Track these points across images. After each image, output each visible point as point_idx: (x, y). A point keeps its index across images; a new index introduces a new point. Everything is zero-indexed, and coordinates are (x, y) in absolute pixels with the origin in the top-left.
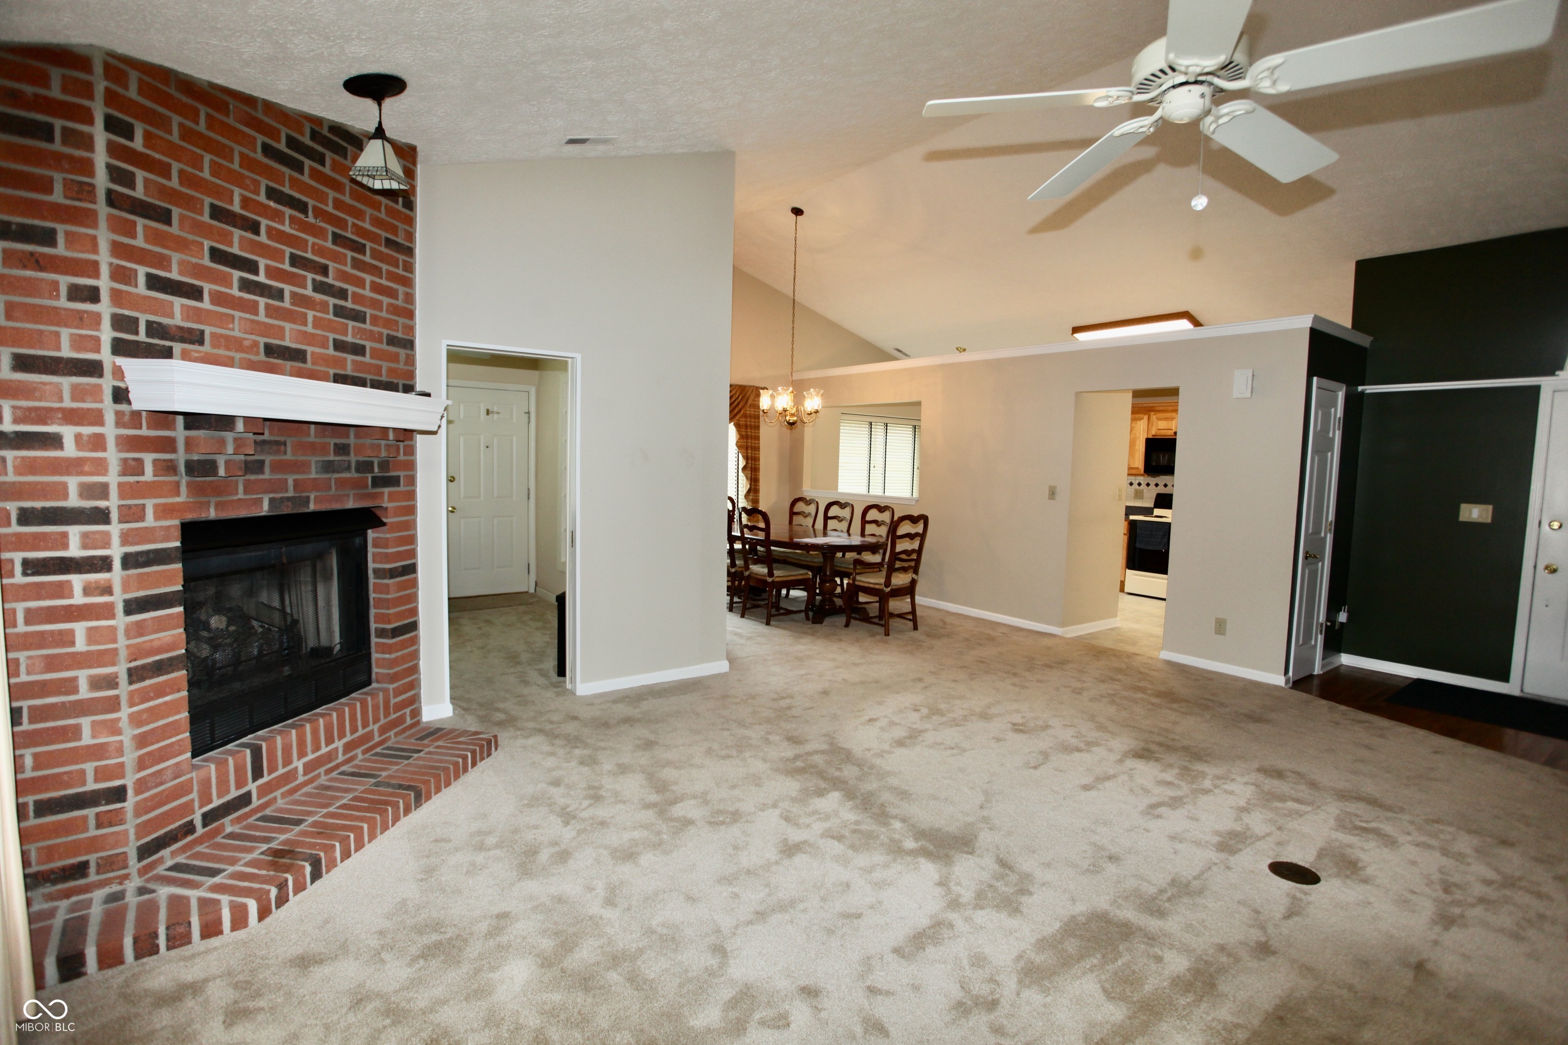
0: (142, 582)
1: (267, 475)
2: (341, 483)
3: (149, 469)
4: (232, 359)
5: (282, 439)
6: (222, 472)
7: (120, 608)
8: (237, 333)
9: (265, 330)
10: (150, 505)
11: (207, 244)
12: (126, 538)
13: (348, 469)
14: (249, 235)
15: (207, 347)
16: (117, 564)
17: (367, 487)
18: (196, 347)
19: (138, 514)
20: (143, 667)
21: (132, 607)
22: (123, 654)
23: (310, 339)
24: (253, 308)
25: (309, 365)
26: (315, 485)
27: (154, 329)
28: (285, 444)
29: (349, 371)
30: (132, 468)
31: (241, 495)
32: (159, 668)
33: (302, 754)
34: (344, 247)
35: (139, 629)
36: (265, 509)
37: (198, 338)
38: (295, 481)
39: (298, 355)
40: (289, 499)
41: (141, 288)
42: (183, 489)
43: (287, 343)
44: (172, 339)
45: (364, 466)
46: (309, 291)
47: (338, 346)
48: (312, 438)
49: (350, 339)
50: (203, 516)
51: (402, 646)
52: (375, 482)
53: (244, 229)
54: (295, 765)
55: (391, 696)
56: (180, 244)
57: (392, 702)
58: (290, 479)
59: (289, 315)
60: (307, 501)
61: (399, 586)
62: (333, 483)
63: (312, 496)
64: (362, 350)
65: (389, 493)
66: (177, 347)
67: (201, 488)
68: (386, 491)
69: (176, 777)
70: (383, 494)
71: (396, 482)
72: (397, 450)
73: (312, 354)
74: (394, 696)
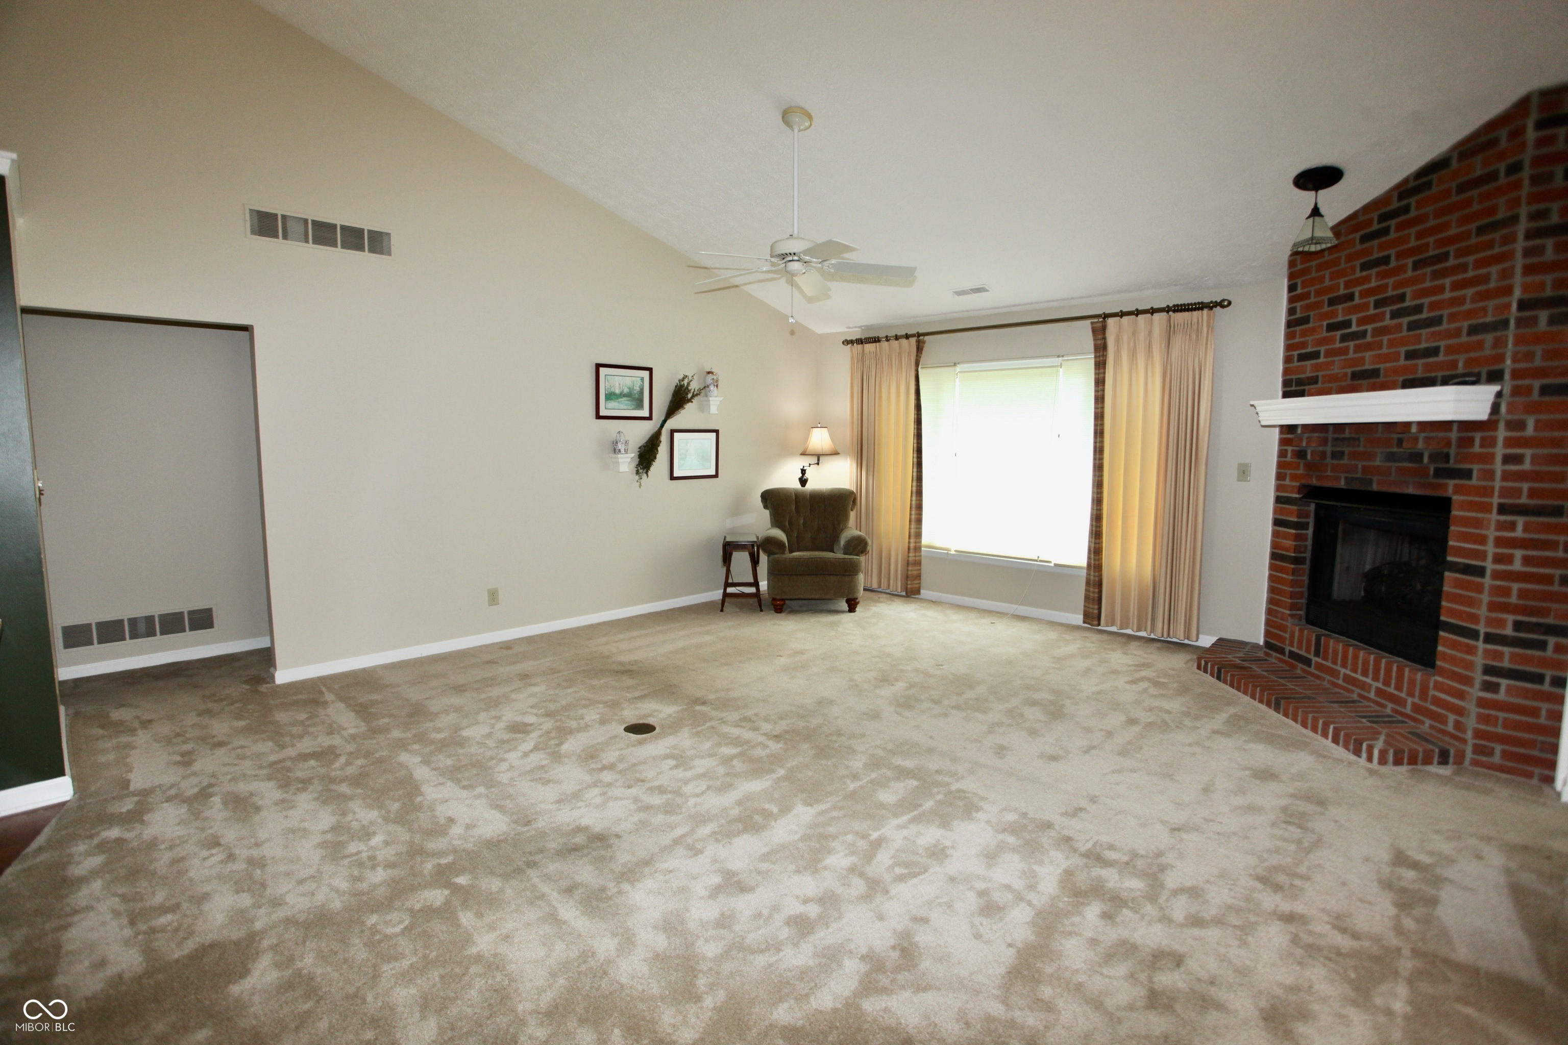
0: (1280, 511)
1: (1346, 461)
2: (1399, 471)
3: (1289, 454)
4: (1330, 388)
5: (1357, 436)
6: (1309, 457)
8: (1336, 370)
9: (1352, 362)
10: (1288, 473)
11: (1325, 324)
12: (1279, 488)
13: (1407, 459)
14: (1349, 304)
15: (1320, 384)
17: (1426, 476)
18: (1314, 385)
19: (1283, 477)
21: (1277, 522)
22: (1273, 544)
23: (1383, 358)
24: (1347, 350)
25: (1382, 377)
26: (1378, 470)
27: (1299, 381)
28: (1358, 439)
29: (1420, 372)
30: (1284, 454)
31: (1329, 473)
33: (1344, 664)
34: (1424, 267)
36: (1342, 484)
38: (1364, 467)
39: (1375, 373)
40: (1357, 479)
41: (1296, 362)
43: (1367, 365)
44: (1304, 384)
45: (1416, 457)
46: (1387, 322)
47: (1410, 355)
48: (1379, 434)
49: (1423, 345)
50: (1310, 483)
51: (1454, 645)
52: (1439, 473)
53: (1345, 302)
54: (1338, 668)
55: (1431, 685)
56: (1313, 331)
57: (1432, 692)
58: (1360, 464)
59: (1369, 347)
60: (1370, 482)
61: (1458, 584)
62: (1393, 470)
63: (1375, 479)
64: (1434, 351)
65: (1456, 486)
66: (1307, 388)
67: (1309, 466)
68: (1451, 483)
69: (1282, 619)
70: (1446, 485)
71: (1468, 474)
72: (1471, 440)
73: (1385, 369)
74: (1435, 688)
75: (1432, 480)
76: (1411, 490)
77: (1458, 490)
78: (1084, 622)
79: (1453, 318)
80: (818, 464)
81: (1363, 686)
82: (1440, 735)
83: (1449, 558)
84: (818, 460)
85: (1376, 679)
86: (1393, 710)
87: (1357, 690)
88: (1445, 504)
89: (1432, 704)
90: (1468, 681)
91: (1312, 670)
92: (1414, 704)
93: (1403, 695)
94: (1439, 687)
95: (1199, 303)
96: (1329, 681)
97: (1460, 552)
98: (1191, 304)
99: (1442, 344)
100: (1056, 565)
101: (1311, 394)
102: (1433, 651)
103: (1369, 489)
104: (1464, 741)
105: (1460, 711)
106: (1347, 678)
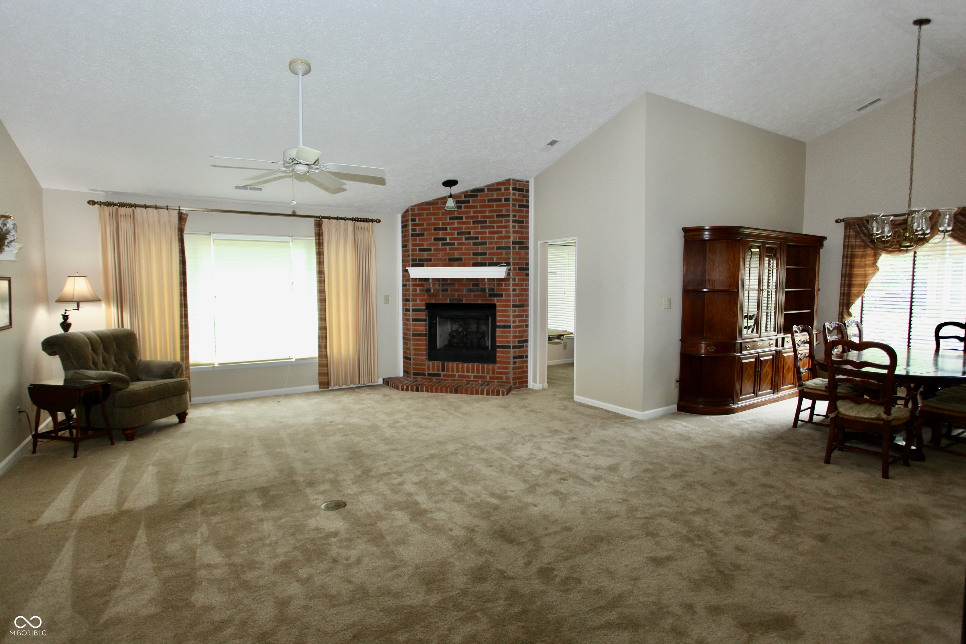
0: (416, 315)
1: (449, 292)
2: (475, 295)
3: (418, 291)
4: (439, 264)
5: (454, 283)
6: (432, 291)
7: (411, 320)
8: (440, 257)
9: (449, 254)
10: (418, 298)
11: (433, 238)
12: (413, 305)
13: (478, 291)
14: (445, 232)
15: (432, 262)
16: (411, 310)
17: (486, 297)
18: (430, 262)
19: (415, 300)
20: (415, 334)
21: (414, 320)
22: (411, 330)
23: (464, 254)
24: (445, 250)
25: (463, 261)
26: (465, 296)
27: (420, 260)
28: (455, 284)
29: (479, 261)
30: (415, 290)
31: (441, 298)
32: (419, 335)
33: (458, 371)
34: (478, 224)
35: (414, 325)
36: (448, 302)
37: (430, 260)
38: (458, 294)
39: (460, 259)
40: (455, 299)
41: (418, 252)
42: (426, 296)
43: (456, 257)
44: (424, 261)
45: (484, 290)
46: (464, 241)
47: (474, 254)
48: (464, 282)
49: (480, 251)
50: (431, 302)
51: (503, 353)
52: (491, 295)
53: (443, 230)
54: (455, 373)
55: (496, 368)
56: (427, 240)
57: (496, 370)
58: (456, 294)
59: (456, 249)
60: (462, 300)
61: (502, 332)
62: (472, 295)
63: (464, 299)
64: (485, 254)
65: (497, 299)
66: (425, 263)
67: (430, 295)
68: (496, 299)
69: (422, 361)
70: (494, 299)
71: (501, 295)
72: (501, 285)
73: (464, 258)
74: (498, 369)
75: (488, 298)
76: (480, 302)
77: (498, 301)
78: (320, 388)
79: (490, 243)
80: (78, 309)
81: (467, 377)
82: (501, 384)
83: (497, 324)
84: (78, 306)
85: (473, 372)
86: (482, 381)
87: (465, 379)
88: (494, 306)
89: (497, 374)
90: (508, 363)
91: (442, 377)
92: (490, 377)
93: (485, 375)
94: (498, 368)
95: (367, 219)
96: (451, 380)
97: (501, 321)
98: (364, 219)
99: (488, 252)
100: (296, 360)
101: (428, 266)
102: (495, 357)
103: (461, 303)
104: (510, 383)
105: (507, 373)
106: (459, 376)
